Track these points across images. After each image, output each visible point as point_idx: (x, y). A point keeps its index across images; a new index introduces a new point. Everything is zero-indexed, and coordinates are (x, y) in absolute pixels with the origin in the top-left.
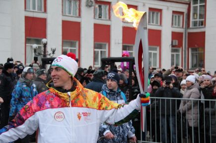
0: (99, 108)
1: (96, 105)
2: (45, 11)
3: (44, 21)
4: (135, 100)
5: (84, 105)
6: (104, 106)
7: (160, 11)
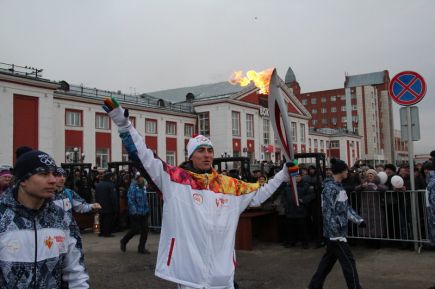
0: (237, 193)
1: (232, 190)
2: (82, 125)
3: (80, 134)
4: (281, 172)
5: (220, 190)
6: (242, 189)
7: (175, 123)
